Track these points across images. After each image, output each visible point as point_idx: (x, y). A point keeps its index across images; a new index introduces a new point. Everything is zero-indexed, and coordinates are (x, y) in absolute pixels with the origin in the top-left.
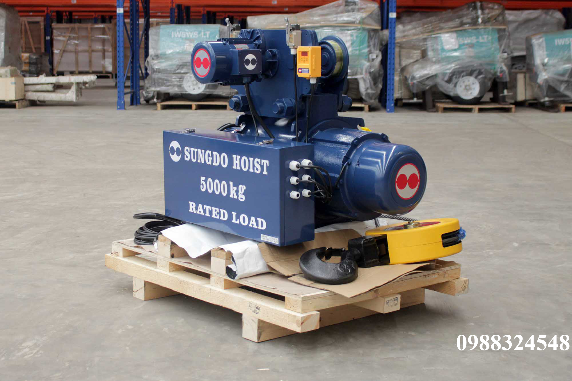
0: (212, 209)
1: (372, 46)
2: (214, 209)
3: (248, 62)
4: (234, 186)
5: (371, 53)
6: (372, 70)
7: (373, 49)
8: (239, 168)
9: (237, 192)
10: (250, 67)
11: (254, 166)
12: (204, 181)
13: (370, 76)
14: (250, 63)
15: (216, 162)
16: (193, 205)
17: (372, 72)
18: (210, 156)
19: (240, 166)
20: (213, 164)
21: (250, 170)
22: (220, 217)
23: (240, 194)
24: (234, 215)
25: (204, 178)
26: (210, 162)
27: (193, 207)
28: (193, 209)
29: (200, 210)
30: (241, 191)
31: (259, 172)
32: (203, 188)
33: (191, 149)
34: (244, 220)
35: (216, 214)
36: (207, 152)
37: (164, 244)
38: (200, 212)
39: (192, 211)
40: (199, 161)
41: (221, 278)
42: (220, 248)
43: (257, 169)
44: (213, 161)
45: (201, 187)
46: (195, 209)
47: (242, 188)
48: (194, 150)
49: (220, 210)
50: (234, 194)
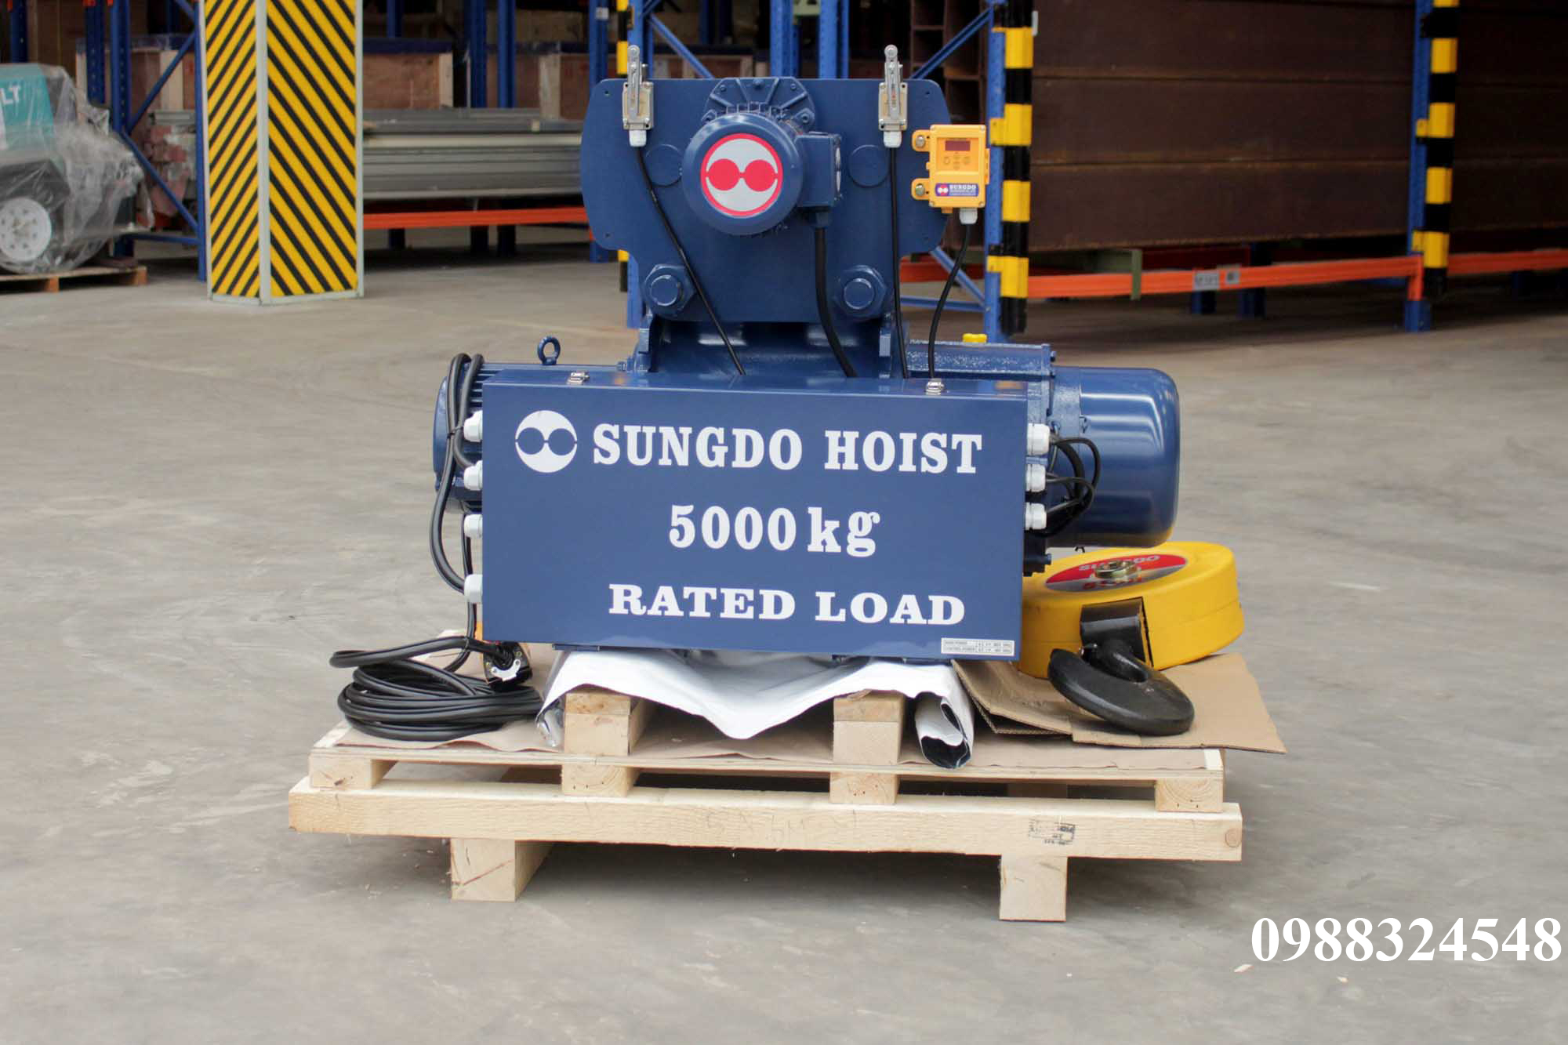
0: (721, 597)
2: (729, 593)
4: (826, 517)
8: (850, 465)
9: (841, 535)
11: (918, 454)
15: (749, 456)
16: (627, 593)
18: (721, 440)
19: (859, 457)
20: (735, 464)
21: (902, 468)
22: (761, 612)
23: (856, 537)
24: (825, 598)
25: (689, 509)
26: (720, 461)
27: (627, 599)
28: (627, 605)
29: (663, 604)
30: (860, 528)
31: (940, 468)
32: (681, 537)
33: (627, 428)
34: (869, 608)
35: (742, 608)
36: (705, 434)
37: (596, 717)
38: (663, 609)
39: (626, 612)
40: (665, 461)
41: (879, 774)
42: (868, 692)
43: (933, 463)
44: (730, 456)
45: (674, 535)
46: (639, 602)
47: (863, 522)
48: (642, 429)
49: (762, 592)
50: (828, 542)
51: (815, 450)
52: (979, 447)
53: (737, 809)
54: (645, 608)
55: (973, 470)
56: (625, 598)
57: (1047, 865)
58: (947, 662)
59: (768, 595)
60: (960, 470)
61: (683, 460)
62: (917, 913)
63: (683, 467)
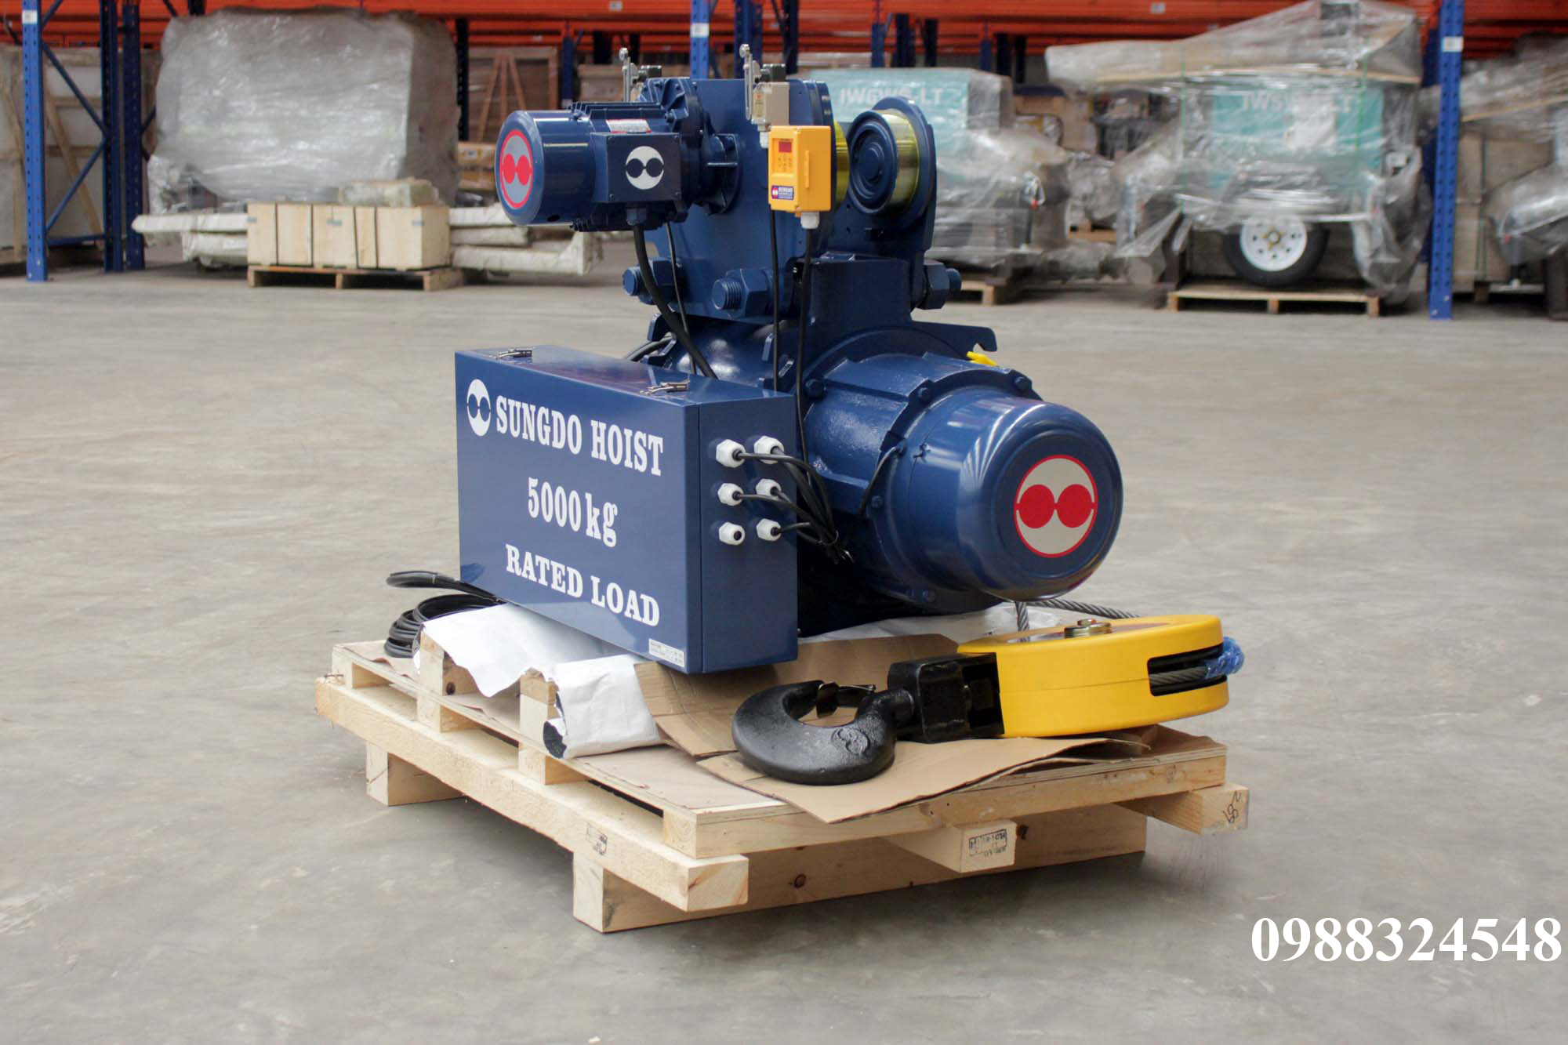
1: (1394, 132)
2: (552, 566)
3: (636, 168)
4: (594, 505)
5: (1391, 151)
6: (1392, 199)
7: (1396, 141)
8: (603, 457)
9: (601, 523)
10: (645, 182)
11: (633, 452)
12: (535, 489)
13: (1387, 215)
14: (644, 171)
15: (559, 440)
16: (513, 554)
17: (1392, 204)
18: (547, 422)
21: (626, 464)
22: (568, 588)
23: (607, 527)
24: (595, 583)
28: (514, 565)
29: (528, 568)
30: (609, 518)
31: (643, 468)
32: (532, 508)
33: (510, 402)
34: (615, 599)
35: (560, 581)
38: (528, 572)
41: (539, 752)
42: (534, 671)
43: (640, 461)
45: (530, 505)
46: (518, 564)
47: (610, 513)
49: (568, 569)
50: (595, 527)
52: (662, 450)
54: (521, 569)
56: (512, 559)
60: (654, 472)
61: (532, 435)
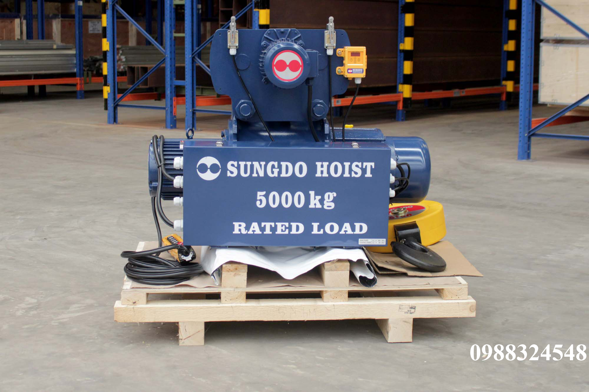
0: (276, 226)
2: (279, 224)
9: (322, 201)
11: (350, 170)
12: (263, 196)
16: (240, 226)
18: (276, 166)
19: (328, 172)
20: (282, 176)
21: (345, 176)
22: (291, 231)
23: (327, 202)
24: (315, 225)
25: (264, 193)
26: (276, 175)
27: (240, 228)
28: (240, 230)
29: (254, 229)
30: (329, 198)
31: (359, 175)
32: (261, 204)
33: (240, 163)
34: (332, 228)
35: (284, 230)
36: (270, 164)
37: (234, 273)
38: (254, 231)
39: (239, 233)
40: (255, 175)
41: (342, 291)
42: (337, 260)
43: (356, 173)
44: (280, 172)
45: (258, 203)
46: (244, 229)
47: (330, 196)
48: (246, 163)
49: (291, 224)
50: (316, 204)
51: (312, 169)
52: (373, 167)
53: (290, 306)
54: (247, 231)
55: (371, 176)
56: (239, 228)
57: (405, 322)
58: (361, 248)
59: (294, 225)
60: (366, 176)
61: (262, 174)
62: (356, 342)
63: (262, 177)
